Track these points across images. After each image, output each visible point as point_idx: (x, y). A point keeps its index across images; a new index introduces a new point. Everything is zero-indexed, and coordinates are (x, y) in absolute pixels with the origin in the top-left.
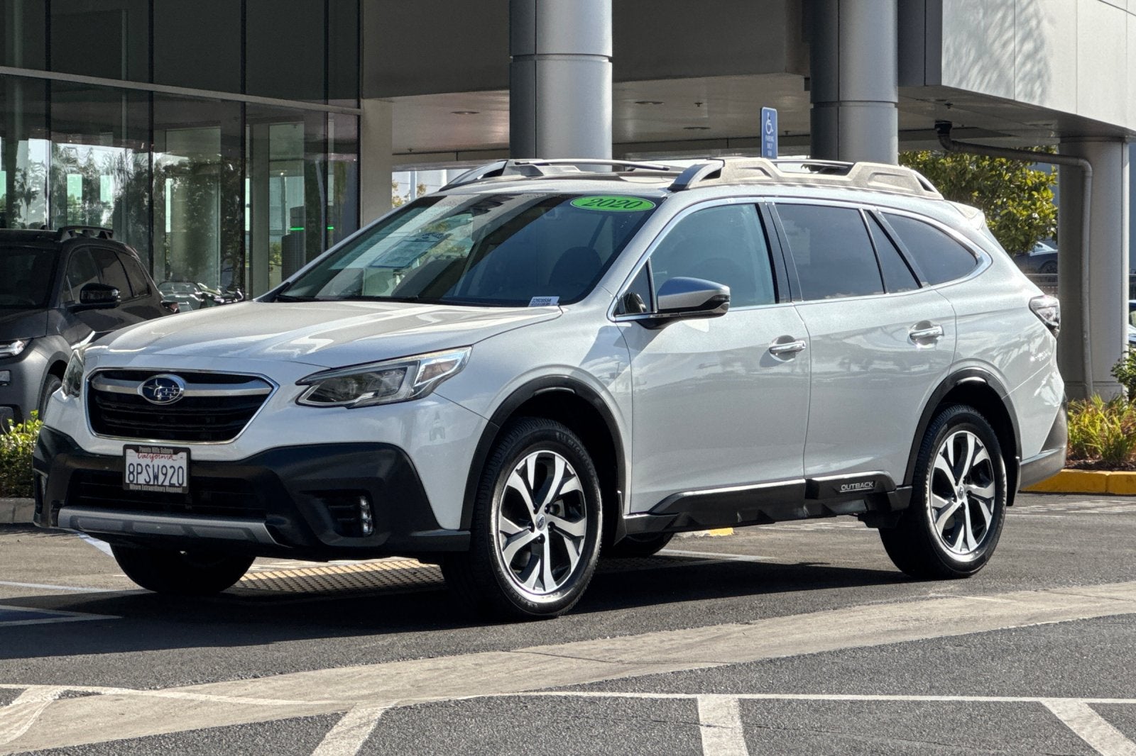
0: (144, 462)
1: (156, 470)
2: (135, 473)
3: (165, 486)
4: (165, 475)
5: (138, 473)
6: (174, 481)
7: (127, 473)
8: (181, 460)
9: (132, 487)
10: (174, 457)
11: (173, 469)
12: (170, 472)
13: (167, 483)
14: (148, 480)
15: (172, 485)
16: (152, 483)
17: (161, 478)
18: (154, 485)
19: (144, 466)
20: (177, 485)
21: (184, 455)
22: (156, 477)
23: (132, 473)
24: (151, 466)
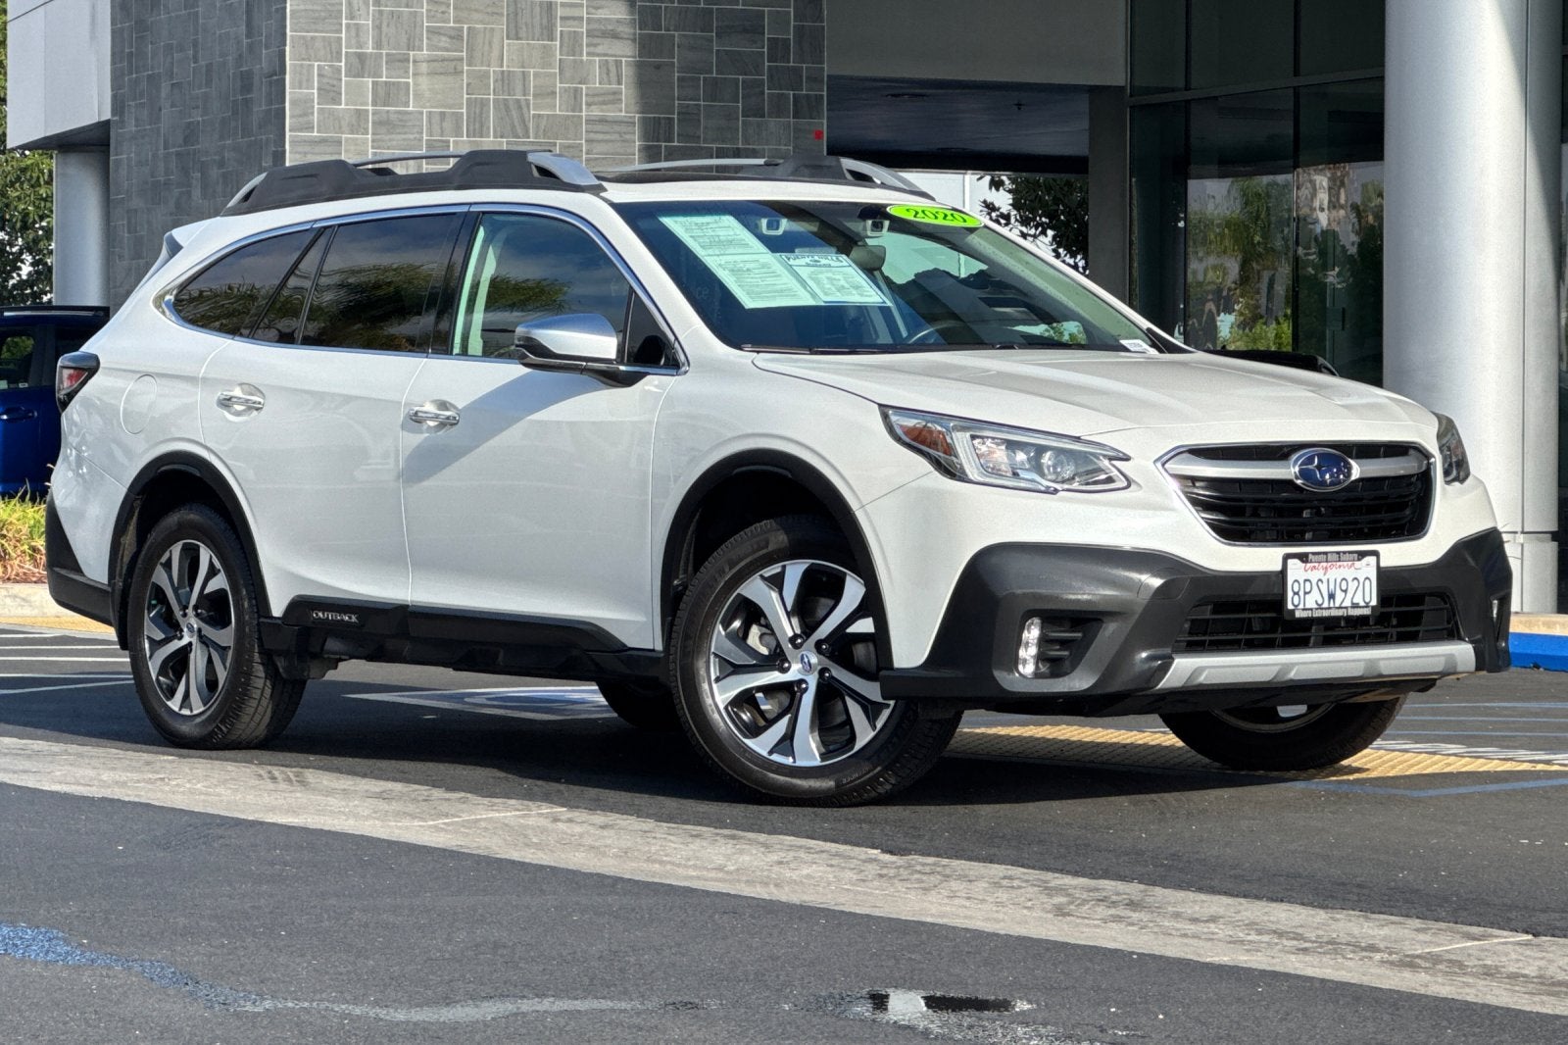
0: (1314, 576)
1: (1332, 587)
2: (1301, 593)
3: (1346, 608)
4: (1345, 591)
5: (1306, 593)
6: (1358, 600)
7: (1290, 594)
8: (1367, 569)
9: (1298, 614)
10: (1358, 564)
11: (1356, 582)
12: (1353, 586)
13: (1347, 603)
14: (1320, 602)
15: (1355, 606)
16: (1325, 605)
17: (1339, 596)
18: (1329, 608)
19: (1314, 582)
20: (1362, 604)
21: (1372, 560)
22: (1332, 596)
23: (1297, 593)
24: (1325, 579)
